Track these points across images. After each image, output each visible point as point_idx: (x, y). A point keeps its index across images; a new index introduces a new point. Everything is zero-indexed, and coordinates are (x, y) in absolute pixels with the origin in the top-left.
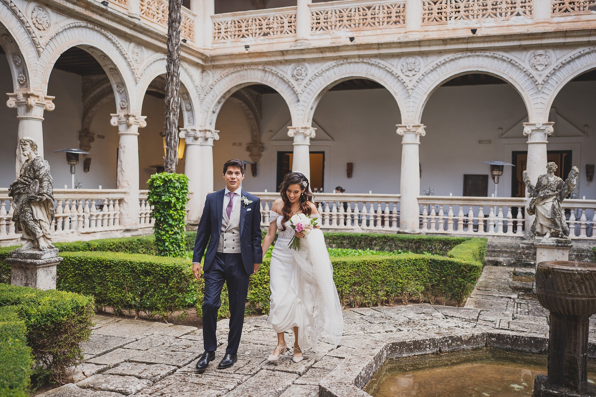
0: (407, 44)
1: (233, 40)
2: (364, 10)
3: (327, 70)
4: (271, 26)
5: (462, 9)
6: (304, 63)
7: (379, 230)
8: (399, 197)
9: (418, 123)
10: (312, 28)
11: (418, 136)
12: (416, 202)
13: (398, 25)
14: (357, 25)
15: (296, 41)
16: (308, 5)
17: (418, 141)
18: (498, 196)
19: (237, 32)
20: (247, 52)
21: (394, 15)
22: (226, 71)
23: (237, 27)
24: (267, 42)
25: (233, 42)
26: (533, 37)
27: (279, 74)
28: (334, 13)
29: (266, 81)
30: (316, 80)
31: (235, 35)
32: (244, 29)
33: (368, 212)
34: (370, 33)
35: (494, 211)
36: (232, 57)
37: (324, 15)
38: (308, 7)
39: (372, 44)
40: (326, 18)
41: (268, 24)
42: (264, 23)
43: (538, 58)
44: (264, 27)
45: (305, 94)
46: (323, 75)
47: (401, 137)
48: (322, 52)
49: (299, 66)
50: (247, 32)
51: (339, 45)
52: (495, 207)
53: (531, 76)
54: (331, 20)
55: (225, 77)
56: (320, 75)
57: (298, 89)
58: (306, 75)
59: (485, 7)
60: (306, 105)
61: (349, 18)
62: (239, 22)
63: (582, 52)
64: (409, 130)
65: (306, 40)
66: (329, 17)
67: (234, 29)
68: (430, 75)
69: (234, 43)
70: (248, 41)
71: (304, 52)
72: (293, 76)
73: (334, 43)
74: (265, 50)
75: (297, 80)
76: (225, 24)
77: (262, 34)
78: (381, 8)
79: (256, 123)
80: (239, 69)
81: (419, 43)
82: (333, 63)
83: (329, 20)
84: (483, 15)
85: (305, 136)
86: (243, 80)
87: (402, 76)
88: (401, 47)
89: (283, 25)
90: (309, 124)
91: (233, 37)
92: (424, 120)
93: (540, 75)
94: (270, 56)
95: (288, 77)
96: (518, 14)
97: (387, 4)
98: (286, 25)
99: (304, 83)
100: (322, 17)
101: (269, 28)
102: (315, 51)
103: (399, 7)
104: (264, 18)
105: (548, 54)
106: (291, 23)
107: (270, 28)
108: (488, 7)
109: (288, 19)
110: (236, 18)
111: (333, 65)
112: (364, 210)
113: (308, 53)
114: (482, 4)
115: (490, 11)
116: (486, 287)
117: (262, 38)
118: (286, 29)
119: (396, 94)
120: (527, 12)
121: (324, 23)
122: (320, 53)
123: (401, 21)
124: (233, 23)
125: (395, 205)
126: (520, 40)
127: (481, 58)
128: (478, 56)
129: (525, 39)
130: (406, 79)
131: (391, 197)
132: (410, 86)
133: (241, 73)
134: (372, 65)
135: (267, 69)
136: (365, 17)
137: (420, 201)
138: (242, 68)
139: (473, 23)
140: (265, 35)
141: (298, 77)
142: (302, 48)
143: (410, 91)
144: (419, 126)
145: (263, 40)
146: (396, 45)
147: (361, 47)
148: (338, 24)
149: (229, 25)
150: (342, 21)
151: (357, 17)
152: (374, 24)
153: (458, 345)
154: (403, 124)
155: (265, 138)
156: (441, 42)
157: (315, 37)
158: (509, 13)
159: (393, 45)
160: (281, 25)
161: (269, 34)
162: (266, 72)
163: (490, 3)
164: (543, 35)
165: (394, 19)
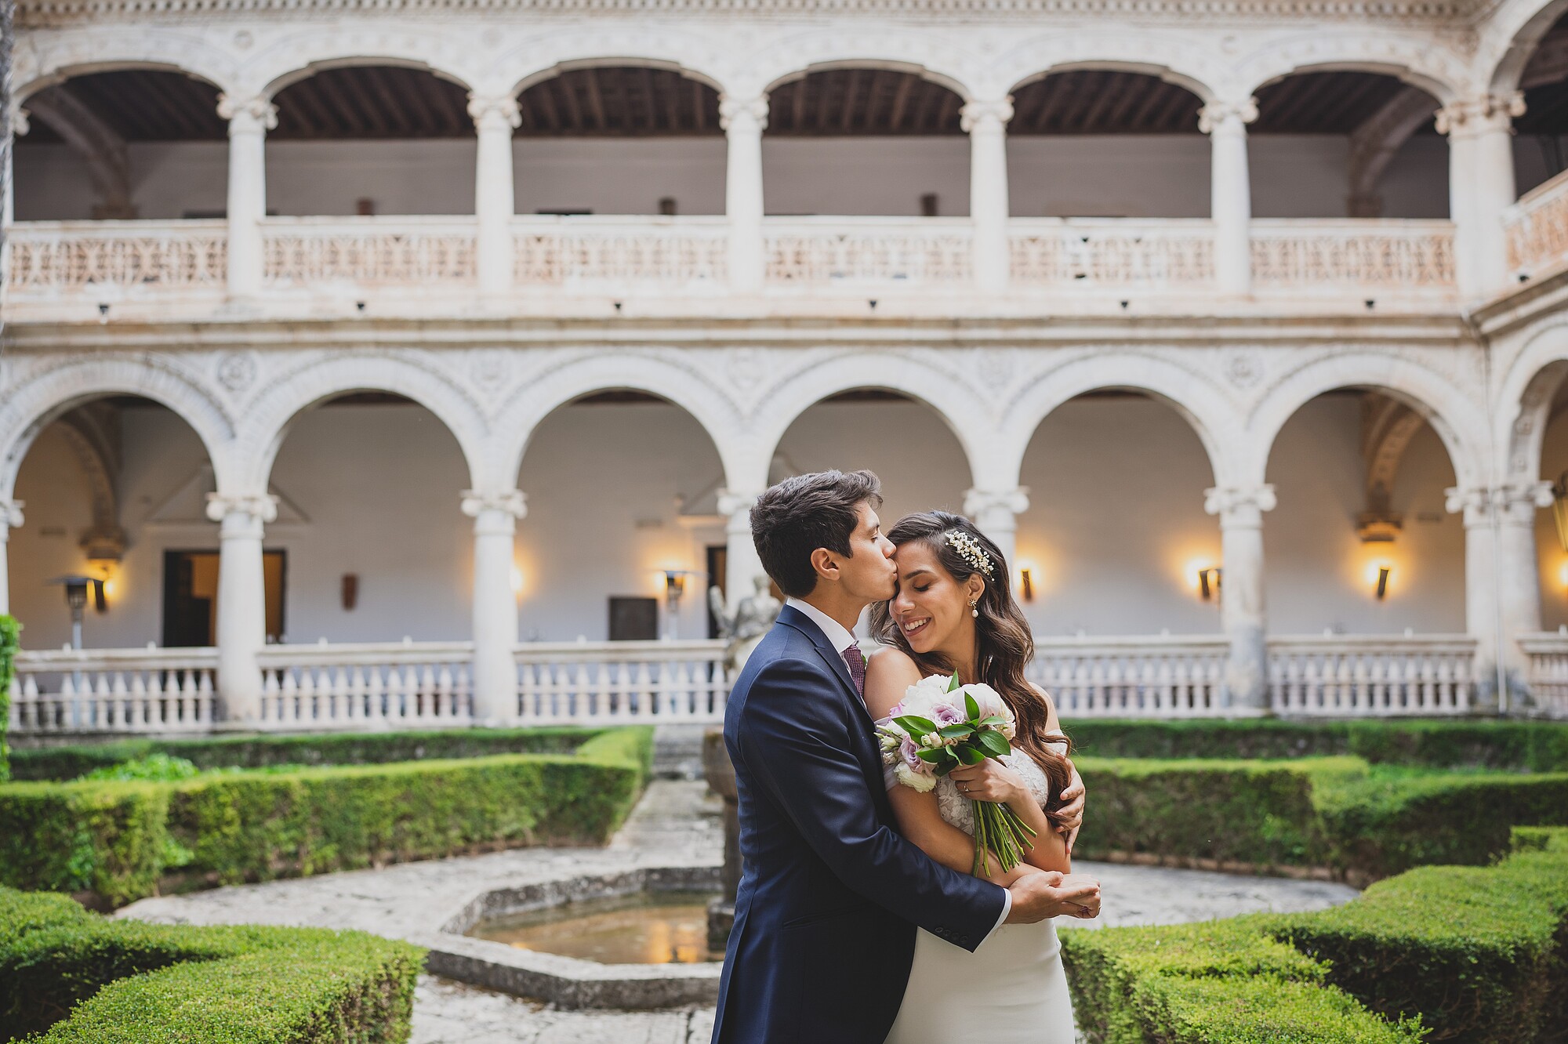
0: (481, 324)
1: (64, 287)
2: (385, 242)
3: (301, 370)
4: (163, 261)
5: (593, 257)
6: (247, 352)
7: (429, 723)
8: (472, 651)
9: (509, 488)
10: (266, 273)
11: (511, 517)
12: (510, 661)
13: (463, 280)
14: (371, 274)
15: (227, 299)
16: (259, 224)
17: (509, 526)
18: (678, 640)
19: (75, 268)
20: (104, 320)
21: (452, 258)
22: (47, 360)
24: (153, 297)
25: (63, 292)
26: (730, 324)
27: (185, 375)
28: (316, 243)
29: (153, 389)
30: (277, 392)
31: (68, 277)
32: (92, 263)
33: (403, 685)
34: (399, 292)
35: (668, 670)
36: (62, 329)
37: (293, 246)
38: (256, 225)
39: (407, 320)
40: (299, 252)
41: (156, 255)
42: (146, 254)
43: (742, 364)
44: (146, 262)
45: (250, 421)
46: (294, 379)
47: (471, 521)
48: (292, 331)
49: (234, 359)
50: (101, 272)
51: (332, 317)
52: (671, 664)
53: (729, 400)
54: (311, 258)
55: (42, 374)
56: (286, 378)
57: (234, 410)
58: (253, 378)
60: (252, 447)
61: (352, 258)
62: (79, 246)
64: (490, 505)
65: (252, 299)
66: (305, 253)
67: (67, 262)
68: (531, 390)
69: (66, 297)
70: (105, 291)
71: (249, 327)
72: (221, 379)
73: (318, 312)
74: (151, 318)
75: (230, 390)
76: (42, 249)
77: (141, 277)
78: (424, 242)
79: (105, 482)
80: (82, 357)
81: (508, 324)
82: (317, 355)
83: (306, 258)
84: (636, 273)
85: (251, 516)
86: (91, 384)
87: (473, 390)
88: (469, 329)
89: (193, 261)
90: (260, 488)
91: (63, 279)
92: (521, 483)
93: (747, 399)
94: (166, 333)
95: (209, 380)
96: (702, 277)
98: (201, 261)
99: (248, 396)
100: (289, 251)
101: (157, 264)
102: (274, 326)
103: (463, 242)
104: (146, 242)
105: (758, 358)
106: (213, 257)
107: (161, 266)
108: (643, 258)
109: (206, 248)
110: (73, 238)
111: (316, 359)
112: (394, 679)
113: (258, 331)
115: (648, 265)
116: (651, 817)
117: (141, 287)
118: (202, 269)
119: (460, 428)
120: (719, 273)
121: (295, 264)
122: (285, 332)
123: (468, 273)
124: (64, 250)
125: (463, 668)
126: (706, 329)
127: (635, 360)
128: (628, 355)
129: (716, 328)
130: (481, 397)
131: (454, 650)
132: (491, 412)
133: (87, 366)
134: (407, 362)
135: (157, 362)
136: (389, 258)
137: (518, 656)
138: (90, 356)
139: (617, 289)
140: (146, 280)
141: (232, 382)
142: (244, 317)
143: (491, 422)
144: (513, 496)
145: (143, 292)
146: (458, 325)
147: (381, 325)
148: (328, 269)
149: (53, 250)
150: (337, 263)
151: (370, 258)
152: (409, 273)
153: (598, 891)
154: (475, 492)
155: (129, 516)
156: (553, 324)
157: (275, 294)
158: (685, 273)
159: (453, 325)
160: (188, 261)
161: (159, 278)
162: (151, 368)
163: (647, 249)
164: (748, 323)
165: (452, 265)
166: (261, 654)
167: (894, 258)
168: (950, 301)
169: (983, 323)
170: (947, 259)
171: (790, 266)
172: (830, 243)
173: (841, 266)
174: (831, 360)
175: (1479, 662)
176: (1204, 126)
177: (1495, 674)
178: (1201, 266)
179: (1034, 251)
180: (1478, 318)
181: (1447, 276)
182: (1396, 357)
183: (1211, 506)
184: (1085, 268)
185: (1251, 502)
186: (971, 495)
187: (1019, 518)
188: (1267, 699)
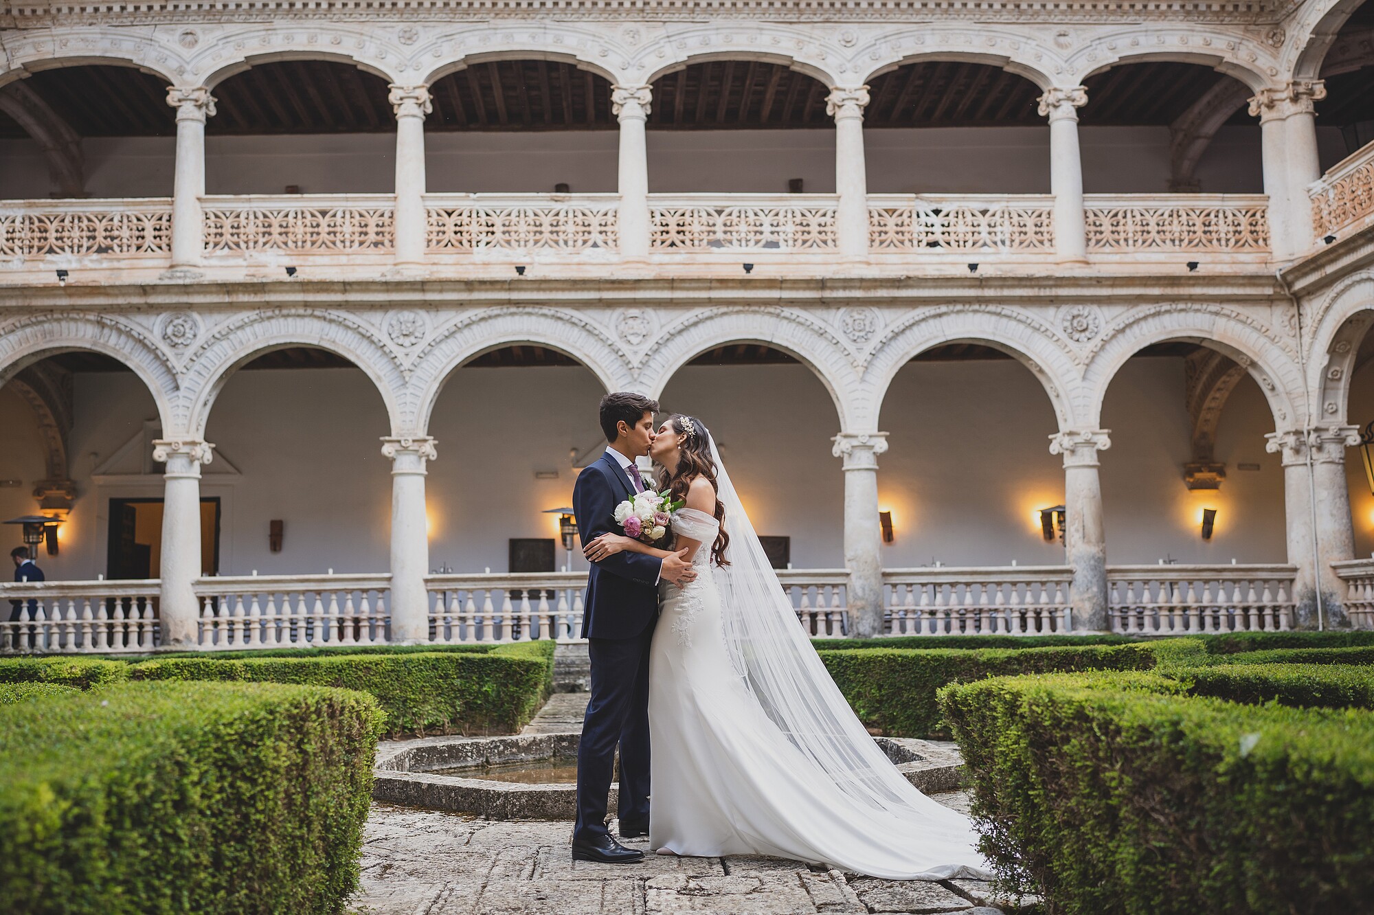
0: (399, 286)
1: (27, 256)
2: (313, 215)
3: (238, 328)
4: (115, 233)
5: (498, 229)
6: (189, 312)
8: (389, 579)
9: (422, 434)
10: (207, 244)
11: (424, 459)
12: (422, 588)
13: (381, 249)
14: (300, 244)
15: (172, 267)
16: (199, 199)
17: (422, 469)
18: (572, 570)
19: (36, 240)
20: (62, 284)
21: (372, 229)
22: (10, 321)
23: (37, 230)
24: (105, 265)
25: (25, 261)
26: (621, 286)
27: (134, 333)
28: (251, 217)
29: (105, 345)
30: (215, 348)
31: (31, 247)
32: (52, 235)
33: (326, 611)
34: (326, 260)
35: (566, 598)
36: (26, 292)
37: (231, 219)
38: (197, 202)
39: (332, 283)
40: (236, 225)
41: (109, 228)
42: (100, 226)
43: (631, 322)
44: (100, 234)
45: (192, 374)
46: (231, 337)
47: (389, 462)
48: (228, 293)
49: (178, 318)
50: (59, 243)
51: (264, 280)
52: (569, 591)
53: (620, 353)
54: (247, 230)
55: (6, 333)
56: (224, 336)
57: (177, 364)
58: (195, 336)
59: (539, 229)
60: (193, 397)
61: (283, 230)
62: (40, 221)
63: (700, 316)
64: (406, 448)
65: (195, 266)
66: (241, 225)
67: (29, 235)
68: (443, 346)
69: (29, 265)
70: (64, 260)
71: (191, 290)
72: (165, 337)
73: (253, 276)
74: (104, 282)
75: (174, 346)
76: (7, 223)
77: (95, 248)
78: (348, 216)
79: (58, 437)
80: (42, 318)
81: (422, 285)
82: (253, 315)
83: (242, 230)
84: (536, 242)
85: (192, 460)
86: (51, 341)
87: (391, 346)
88: (387, 291)
89: (142, 233)
90: (199, 437)
91: (26, 250)
92: (432, 429)
93: (636, 353)
94: (116, 296)
95: (155, 338)
96: (595, 245)
97: (358, 209)
98: (149, 233)
99: (189, 352)
100: (227, 223)
101: (110, 237)
102: (214, 289)
103: (382, 215)
104: (100, 217)
105: (645, 315)
106: (160, 230)
107: (113, 238)
108: (543, 229)
109: (153, 222)
110: (35, 213)
111: (252, 318)
112: (319, 607)
113: (199, 293)
114: (532, 223)
115: (547, 235)
117: (95, 256)
118: (149, 240)
119: (379, 378)
120: (610, 242)
121: (232, 235)
122: (224, 294)
123: (387, 243)
124: (27, 222)
125: (380, 595)
126: (599, 290)
127: (534, 318)
128: (529, 314)
129: (608, 289)
130: (398, 352)
131: (373, 579)
132: (407, 364)
133: (46, 326)
134: (331, 321)
135: (108, 322)
136: (316, 230)
137: (429, 584)
138: (49, 317)
139: (519, 255)
140: (100, 250)
141: (176, 340)
142: (188, 281)
143: (407, 374)
144: (425, 441)
145: (97, 260)
146: (379, 287)
147: (310, 287)
148: (261, 240)
149: (18, 224)
150: (270, 234)
151: (300, 230)
152: (334, 243)
154: (394, 437)
155: (78, 470)
156: (462, 286)
157: (213, 262)
158: (580, 242)
159: (373, 287)
160: (137, 233)
161: (112, 249)
162: (103, 328)
163: (546, 221)
164: (637, 284)
165: (372, 237)
166: (199, 583)
167: (767, 228)
168: (816, 264)
169: (847, 283)
170: (814, 228)
171: (673, 236)
172: (709, 214)
173: (720, 236)
174: (710, 318)
175: (1298, 587)
176: (1042, 112)
177: (1314, 599)
178: (1042, 234)
179: (891, 221)
180: (1290, 278)
181: (1261, 242)
182: (1217, 314)
183: (1054, 449)
184: (938, 237)
185: (1089, 443)
186: (838, 438)
187: (880, 458)
188: (1107, 623)
